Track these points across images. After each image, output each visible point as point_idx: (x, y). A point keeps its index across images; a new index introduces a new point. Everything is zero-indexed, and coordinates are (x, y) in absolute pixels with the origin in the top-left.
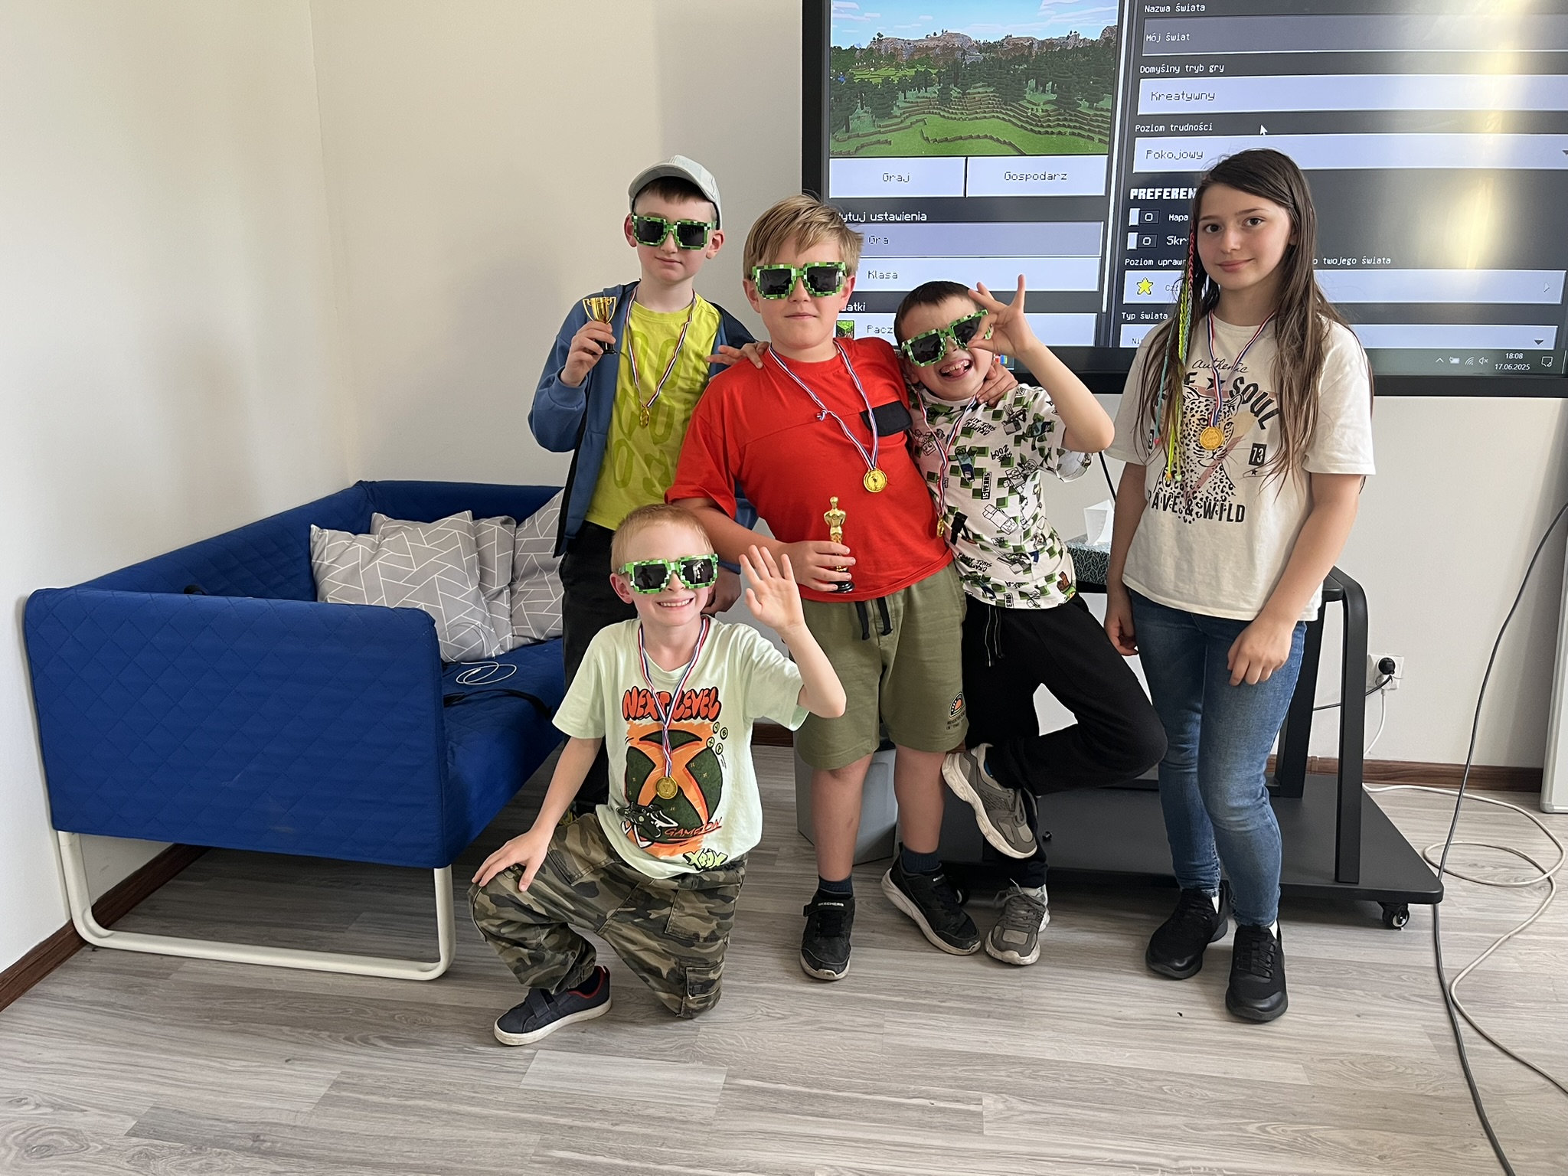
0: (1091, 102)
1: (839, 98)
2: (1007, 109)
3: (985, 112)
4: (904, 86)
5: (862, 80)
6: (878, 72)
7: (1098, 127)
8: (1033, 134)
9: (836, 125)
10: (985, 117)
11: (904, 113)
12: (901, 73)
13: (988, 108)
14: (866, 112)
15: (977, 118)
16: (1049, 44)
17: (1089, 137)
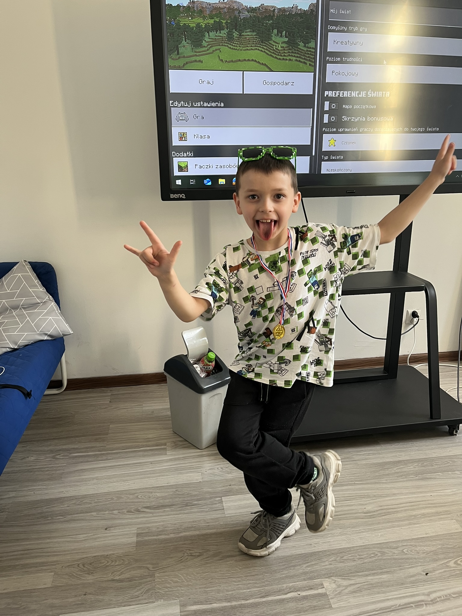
0: (305, 43)
1: (172, 34)
2: (263, 45)
3: (252, 46)
4: (208, 29)
5: (185, 24)
6: (194, 20)
7: (309, 57)
8: (277, 60)
9: (171, 50)
10: (252, 49)
11: (209, 45)
12: (206, 22)
13: (253, 44)
14: (188, 43)
15: (247, 50)
16: (282, 10)
17: (304, 63)
